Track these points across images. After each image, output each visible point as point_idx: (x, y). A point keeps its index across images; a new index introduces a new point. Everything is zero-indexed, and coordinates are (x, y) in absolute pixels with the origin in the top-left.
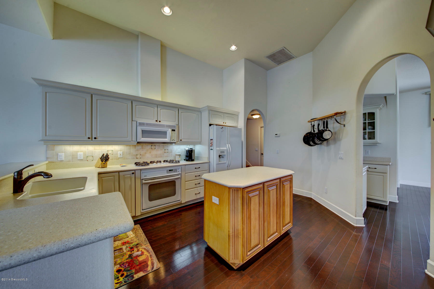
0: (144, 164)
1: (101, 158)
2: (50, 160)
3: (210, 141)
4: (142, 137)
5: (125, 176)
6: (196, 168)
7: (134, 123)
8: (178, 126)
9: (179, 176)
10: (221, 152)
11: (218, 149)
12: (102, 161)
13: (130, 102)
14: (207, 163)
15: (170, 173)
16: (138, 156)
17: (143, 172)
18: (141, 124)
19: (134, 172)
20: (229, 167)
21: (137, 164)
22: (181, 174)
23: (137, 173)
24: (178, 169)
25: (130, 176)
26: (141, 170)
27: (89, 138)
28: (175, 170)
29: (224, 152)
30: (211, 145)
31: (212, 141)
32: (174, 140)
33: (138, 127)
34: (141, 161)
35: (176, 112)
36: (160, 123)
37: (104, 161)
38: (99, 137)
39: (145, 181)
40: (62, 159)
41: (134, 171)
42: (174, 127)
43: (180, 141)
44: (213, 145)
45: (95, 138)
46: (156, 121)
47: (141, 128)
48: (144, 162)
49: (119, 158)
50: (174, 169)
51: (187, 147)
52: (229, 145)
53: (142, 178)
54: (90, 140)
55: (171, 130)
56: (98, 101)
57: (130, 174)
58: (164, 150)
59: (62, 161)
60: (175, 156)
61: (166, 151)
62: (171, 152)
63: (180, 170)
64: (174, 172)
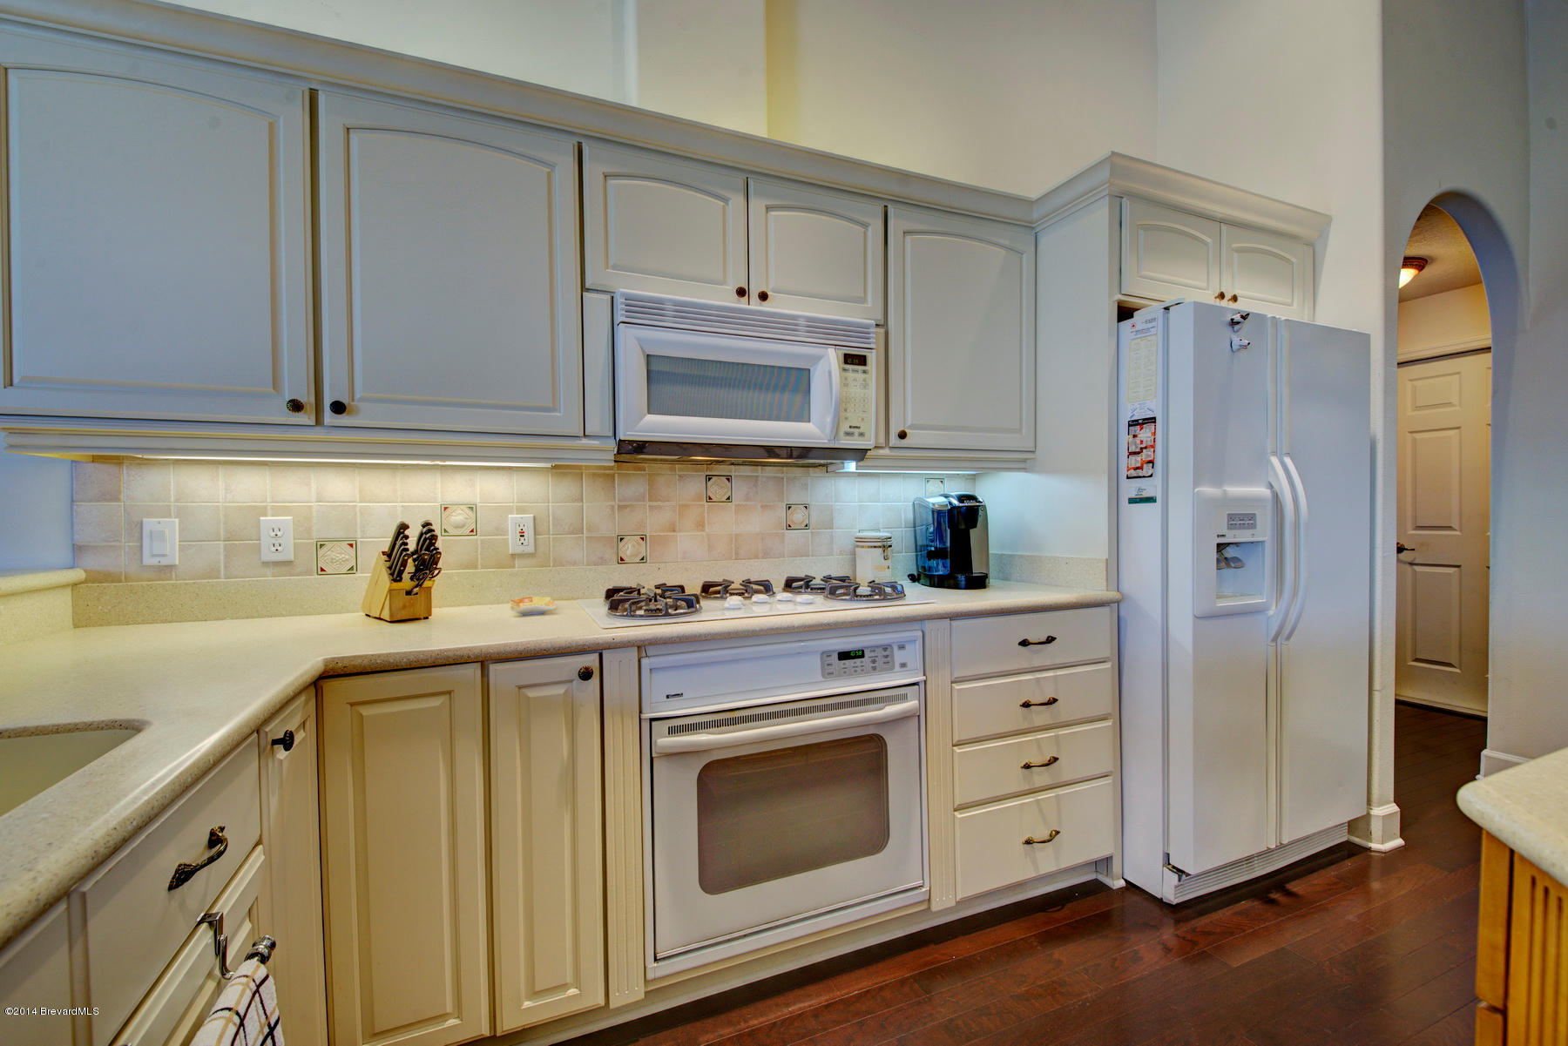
0: (660, 605)
1: (389, 555)
2: (96, 562)
3: (1125, 438)
4: (649, 413)
5: (532, 693)
6: (1024, 643)
7: (597, 305)
8: (882, 331)
9: (911, 704)
10: (1231, 517)
11: (1208, 490)
12: (392, 574)
13: (569, 145)
14: (1105, 610)
15: (845, 674)
16: (628, 549)
17: (655, 662)
18: (645, 311)
19: (591, 661)
20: (1288, 638)
21: (618, 600)
22: (922, 685)
23: (618, 670)
24: (902, 647)
25: (566, 692)
26: (642, 647)
27: (296, 406)
28: (881, 653)
29: (1252, 517)
30: (1142, 462)
31: (1145, 434)
32: (862, 434)
33: (621, 330)
34: (647, 579)
35: (870, 228)
36: (765, 307)
37: (406, 576)
38: (362, 399)
39: (673, 731)
40: (164, 555)
41: (596, 656)
42: (861, 331)
43: (894, 440)
44: (1158, 463)
45: (338, 408)
46: (741, 292)
47: (639, 340)
48: (664, 589)
49: (513, 556)
50: (873, 648)
51: (939, 492)
52: (1288, 461)
53: (647, 715)
54: (305, 418)
55: (842, 358)
56: (354, 136)
57: (564, 678)
58: (781, 512)
59: (165, 570)
60: (854, 554)
61: (798, 516)
62: (829, 525)
63: (912, 655)
64: (874, 669)
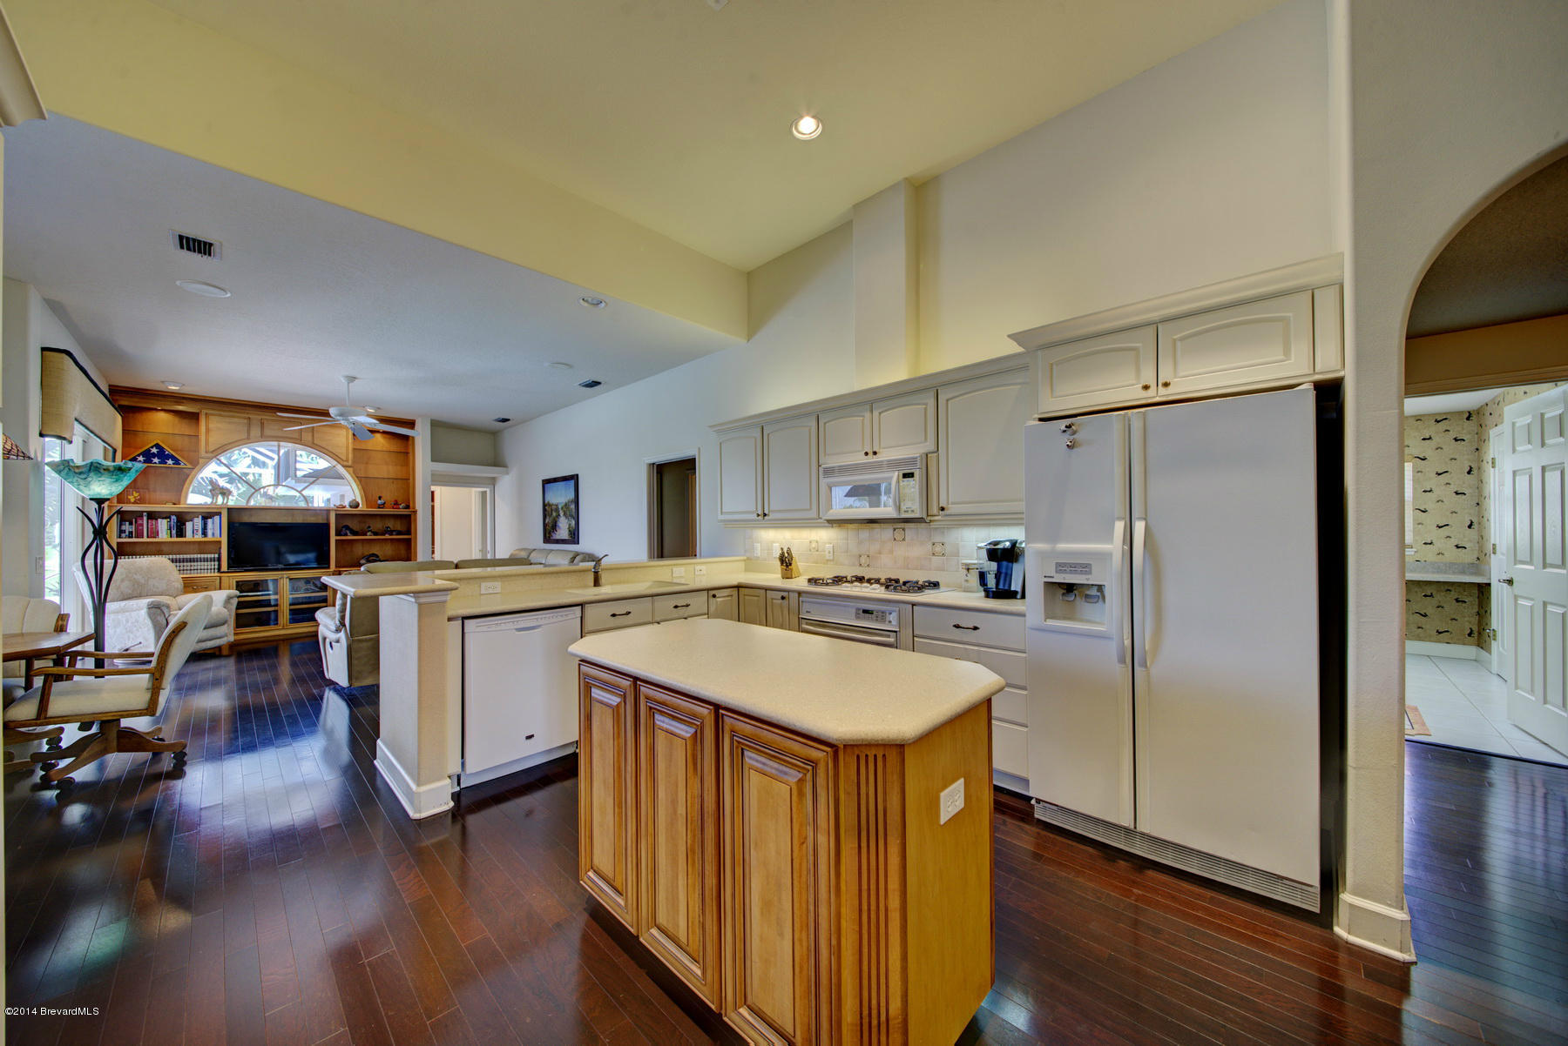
5: (774, 601)
6: (956, 626)
9: (892, 640)
11: (1039, 546)
13: (815, 417)
15: (864, 619)
16: (863, 560)
17: (804, 599)
19: (785, 594)
22: (898, 633)
24: (890, 614)
26: (800, 593)
28: (880, 614)
32: (913, 511)
35: (928, 405)
36: (876, 459)
39: (807, 624)
42: (911, 462)
43: (940, 512)
46: (867, 454)
49: (828, 560)
50: (878, 612)
52: (1139, 524)
54: (760, 518)
55: (902, 476)
56: (770, 436)
57: (779, 598)
58: (929, 546)
61: (938, 549)
62: (957, 554)
63: (893, 617)
64: (877, 620)
